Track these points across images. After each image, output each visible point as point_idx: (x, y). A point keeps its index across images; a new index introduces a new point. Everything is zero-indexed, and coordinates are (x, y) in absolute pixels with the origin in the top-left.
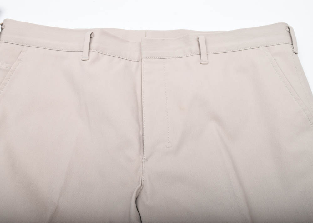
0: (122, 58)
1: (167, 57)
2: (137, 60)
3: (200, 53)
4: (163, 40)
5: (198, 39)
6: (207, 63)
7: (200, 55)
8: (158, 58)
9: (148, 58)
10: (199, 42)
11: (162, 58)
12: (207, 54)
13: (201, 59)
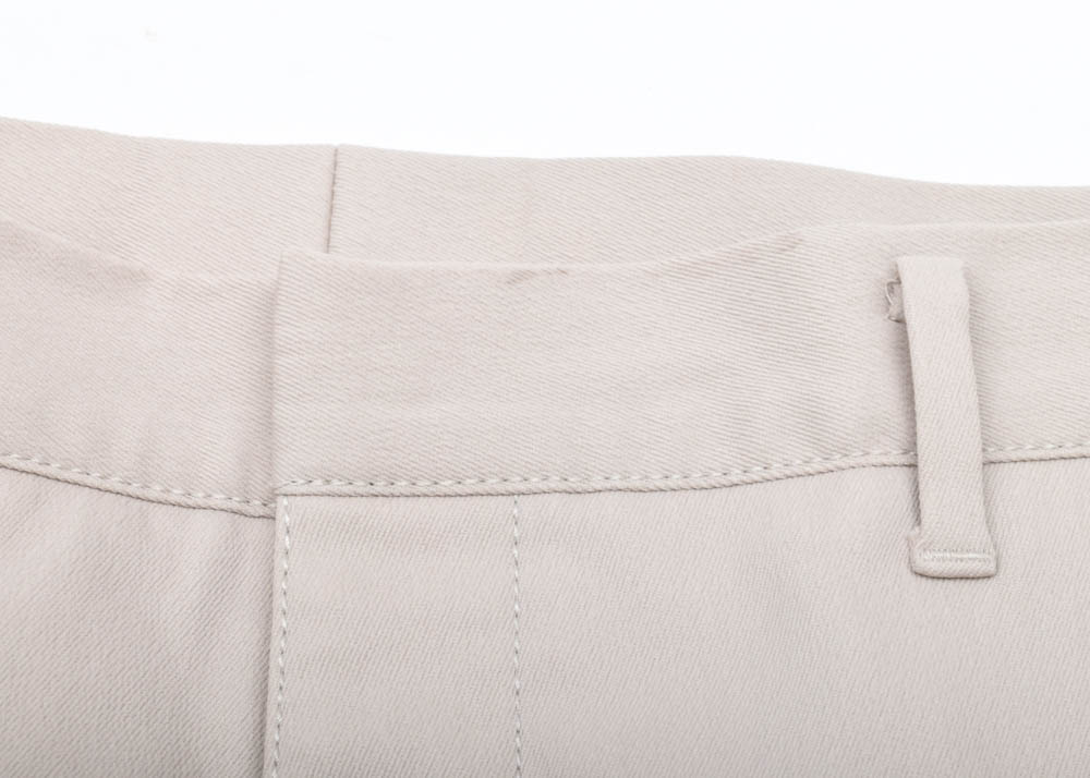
0: (53, 470)
1: (554, 483)
2: (218, 499)
3: (911, 447)
4: (518, 277)
5: (895, 284)
6: (991, 568)
7: (914, 466)
8: (447, 485)
9: (336, 485)
10: (901, 321)
11: (492, 483)
12: (988, 463)
13: (918, 521)
